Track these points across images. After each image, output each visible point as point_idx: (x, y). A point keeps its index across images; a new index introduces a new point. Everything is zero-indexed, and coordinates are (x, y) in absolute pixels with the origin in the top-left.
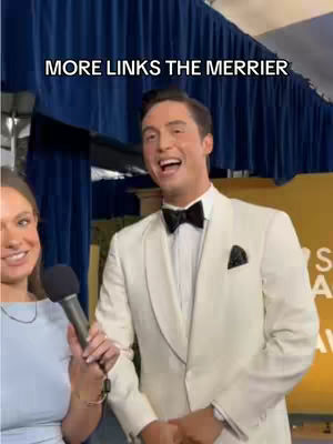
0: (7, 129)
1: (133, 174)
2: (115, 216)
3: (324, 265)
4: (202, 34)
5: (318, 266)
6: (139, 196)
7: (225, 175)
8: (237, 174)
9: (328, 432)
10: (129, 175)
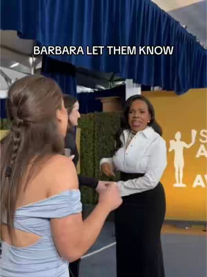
0: (29, 64)
1: (99, 89)
2: (89, 112)
3: (204, 139)
4: (137, 10)
5: (201, 140)
6: (102, 101)
7: (150, 90)
8: (156, 88)
9: (205, 231)
10: (97, 90)
